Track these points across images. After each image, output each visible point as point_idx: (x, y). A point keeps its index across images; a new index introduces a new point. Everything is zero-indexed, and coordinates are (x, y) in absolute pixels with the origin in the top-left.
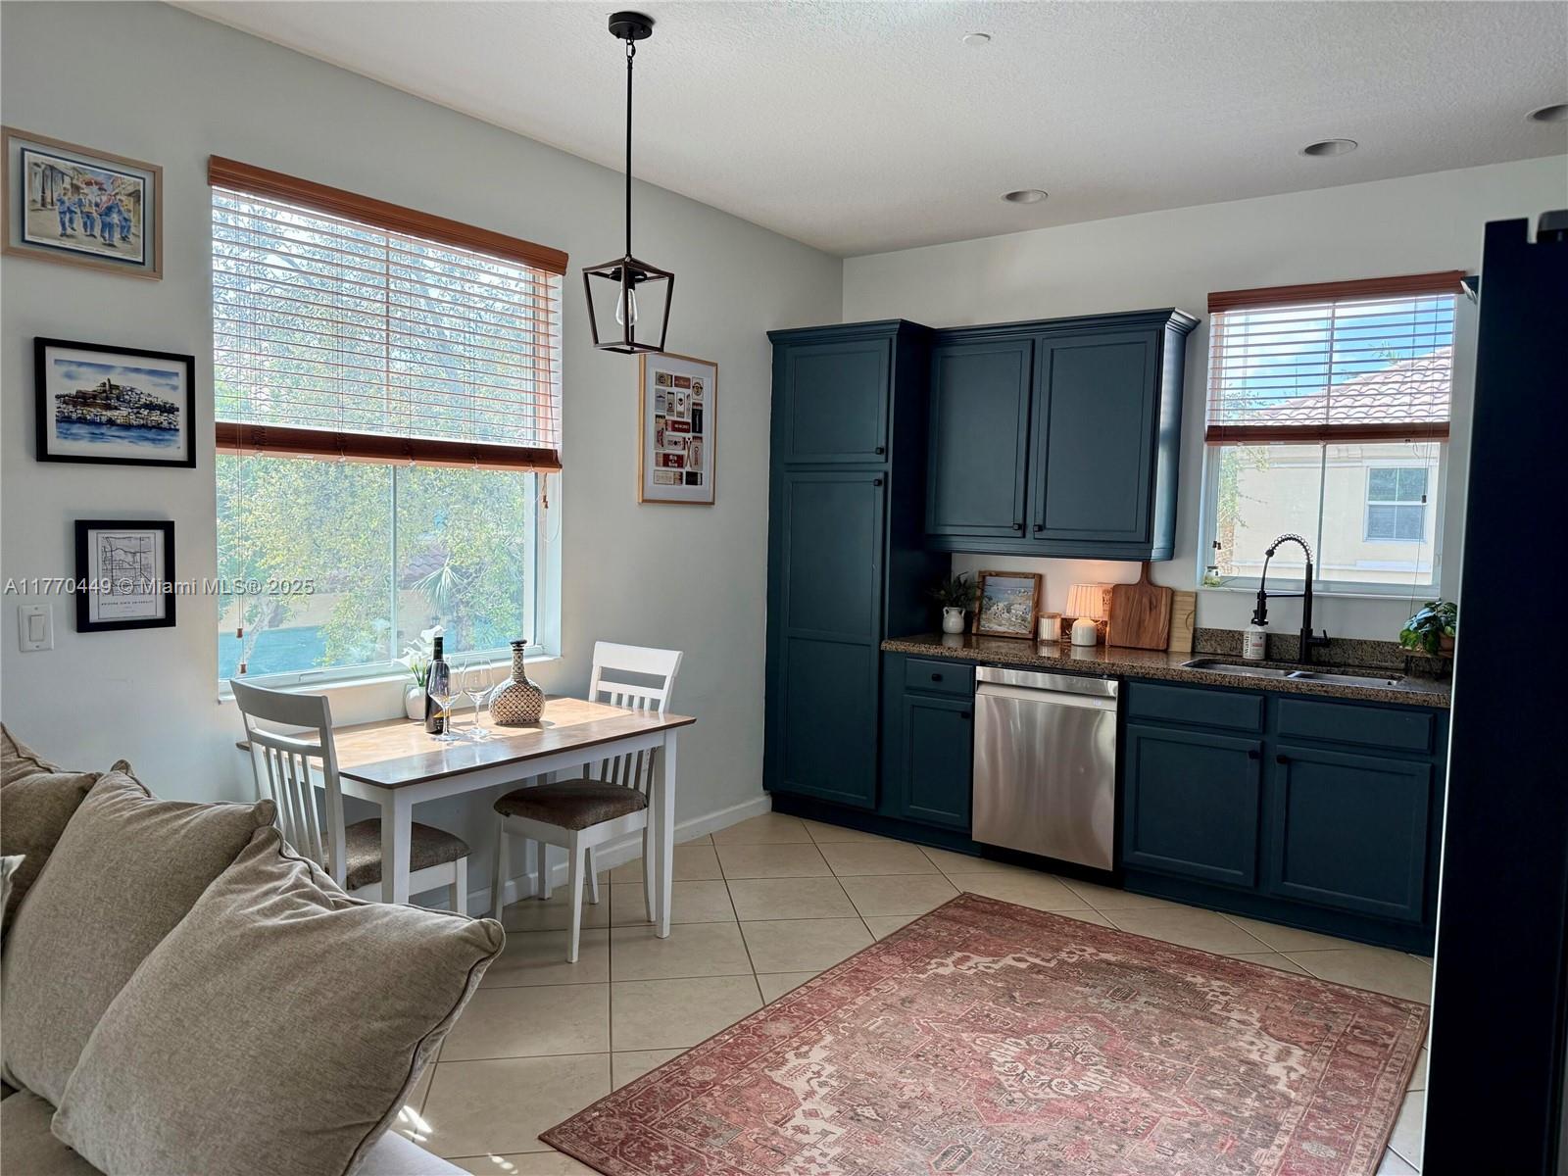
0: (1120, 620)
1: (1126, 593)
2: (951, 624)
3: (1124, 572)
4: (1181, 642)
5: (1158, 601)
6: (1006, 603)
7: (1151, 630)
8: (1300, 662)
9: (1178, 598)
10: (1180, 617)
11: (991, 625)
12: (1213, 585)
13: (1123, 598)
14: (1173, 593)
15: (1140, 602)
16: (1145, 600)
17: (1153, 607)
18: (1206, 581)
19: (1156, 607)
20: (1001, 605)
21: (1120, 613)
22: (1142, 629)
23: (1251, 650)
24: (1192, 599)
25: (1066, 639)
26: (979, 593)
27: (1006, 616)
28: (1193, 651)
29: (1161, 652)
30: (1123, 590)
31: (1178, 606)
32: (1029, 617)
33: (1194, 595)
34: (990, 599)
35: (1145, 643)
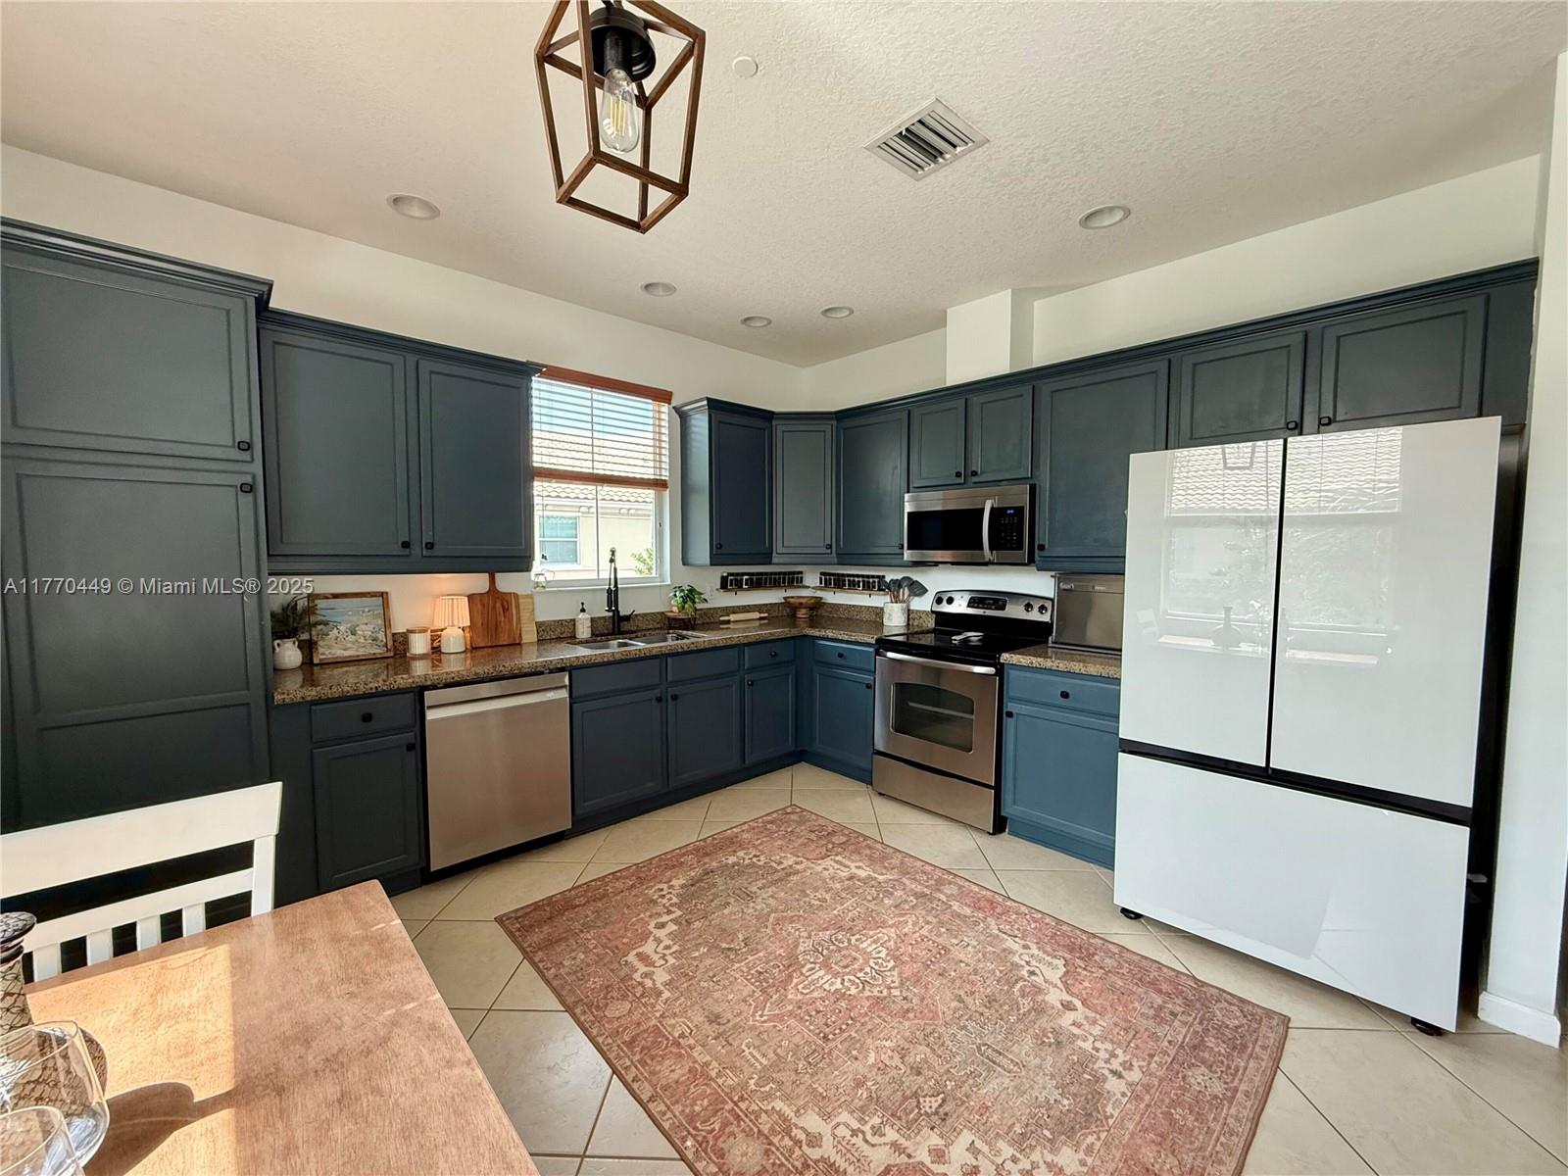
0: (480, 625)
1: (481, 600)
2: (287, 659)
3: (478, 582)
4: (529, 635)
5: (509, 603)
6: (349, 625)
7: (507, 627)
8: (613, 634)
9: (521, 600)
10: (525, 615)
11: (333, 651)
12: (544, 587)
13: (480, 605)
14: (516, 596)
15: (494, 607)
16: (498, 605)
17: (506, 610)
18: (537, 584)
19: (508, 609)
20: (342, 628)
21: (479, 620)
22: (500, 630)
23: (584, 632)
24: (530, 600)
25: (436, 650)
26: (313, 619)
27: (351, 638)
28: (538, 640)
29: (516, 644)
30: (478, 597)
31: (521, 607)
32: (381, 636)
33: (531, 596)
34: (326, 624)
35: (504, 639)
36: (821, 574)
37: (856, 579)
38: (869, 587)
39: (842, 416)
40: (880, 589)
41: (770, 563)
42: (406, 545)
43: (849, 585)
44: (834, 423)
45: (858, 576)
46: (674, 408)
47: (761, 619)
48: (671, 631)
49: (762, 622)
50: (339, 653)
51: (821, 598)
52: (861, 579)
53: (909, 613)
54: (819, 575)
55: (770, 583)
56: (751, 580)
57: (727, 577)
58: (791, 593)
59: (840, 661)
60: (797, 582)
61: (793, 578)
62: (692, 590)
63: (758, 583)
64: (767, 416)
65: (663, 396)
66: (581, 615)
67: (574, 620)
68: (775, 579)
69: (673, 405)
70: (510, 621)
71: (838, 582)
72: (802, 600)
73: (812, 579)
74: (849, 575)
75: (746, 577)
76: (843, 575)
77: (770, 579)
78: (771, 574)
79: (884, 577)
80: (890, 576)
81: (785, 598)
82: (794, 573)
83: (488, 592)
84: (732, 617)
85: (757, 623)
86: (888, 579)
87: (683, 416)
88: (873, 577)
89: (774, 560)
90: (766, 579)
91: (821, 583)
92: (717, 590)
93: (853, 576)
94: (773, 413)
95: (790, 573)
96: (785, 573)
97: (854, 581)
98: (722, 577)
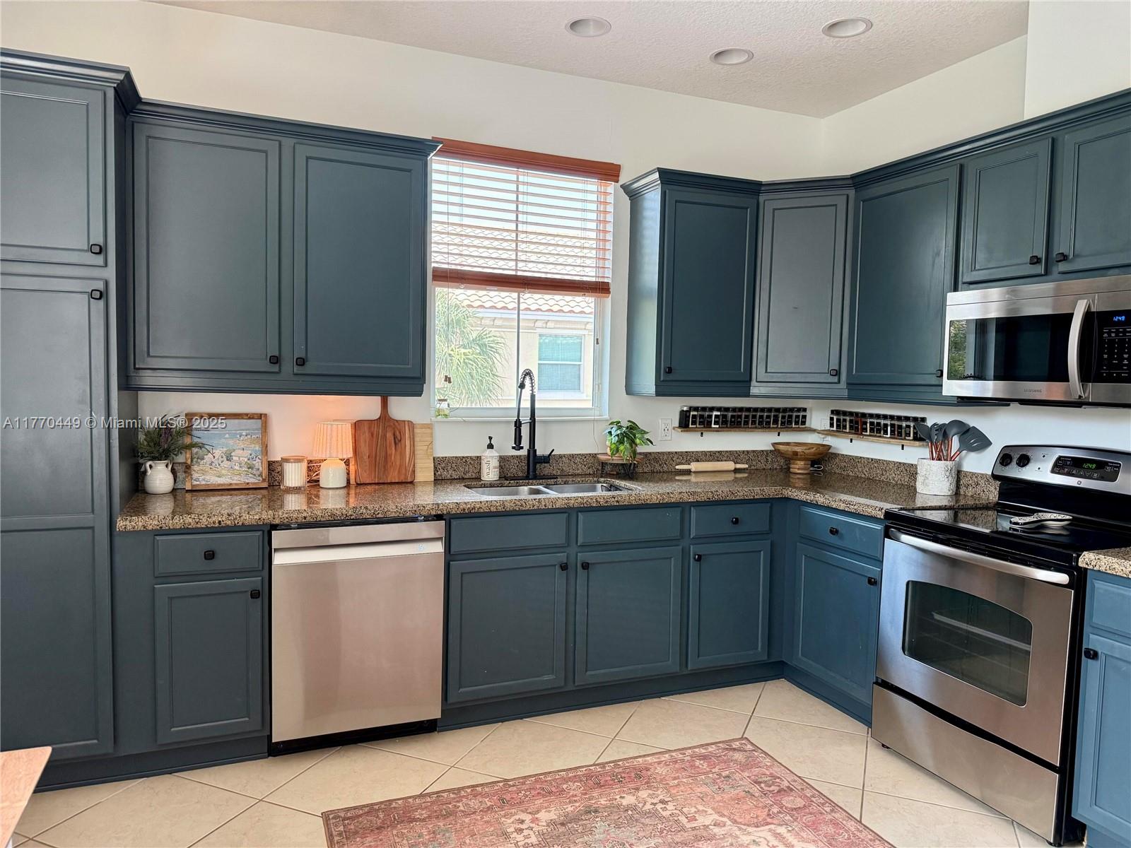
0: (366, 457)
1: (370, 428)
2: (158, 482)
3: (367, 407)
4: (425, 473)
5: (401, 434)
6: (224, 450)
7: (398, 463)
8: (527, 478)
9: (417, 431)
10: (420, 448)
11: (208, 478)
12: (446, 416)
13: (367, 434)
14: (412, 425)
15: (385, 436)
16: (389, 435)
17: (398, 441)
18: (438, 412)
19: (400, 440)
20: (218, 453)
21: (364, 449)
22: (389, 464)
23: (490, 473)
24: (428, 431)
25: (314, 483)
26: (187, 440)
27: (226, 464)
28: (436, 480)
29: (408, 483)
30: (366, 426)
31: (417, 439)
32: (257, 463)
33: (429, 426)
34: (201, 446)
35: (393, 476)
36: (832, 412)
37: (883, 422)
38: (900, 434)
39: (862, 181)
40: (916, 439)
41: (747, 395)
42: (275, 360)
43: (872, 430)
44: (852, 193)
45: (885, 417)
46: (621, 186)
47: (736, 471)
48: (602, 479)
49: (739, 476)
50: (213, 479)
51: (829, 447)
52: (888, 422)
53: (959, 475)
54: (829, 415)
55: (753, 422)
56: (724, 416)
57: (689, 411)
58: (787, 437)
59: (832, 539)
60: (797, 423)
61: (790, 417)
62: (633, 427)
63: (734, 421)
64: (751, 188)
65: (608, 172)
66: (489, 453)
67: (479, 458)
68: (761, 417)
69: (621, 182)
70: (402, 455)
71: (856, 425)
72: (798, 449)
73: (819, 419)
74: (871, 416)
75: (715, 413)
76: (864, 415)
77: (754, 417)
78: (756, 410)
79: (923, 420)
80: (935, 418)
81: (774, 444)
82: (792, 410)
83: (377, 420)
84: (694, 466)
85: (731, 477)
86: (929, 423)
87: (634, 196)
88: (907, 419)
89: (754, 391)
90: (747, 417)
91: (832, 425)
92: (674, 428)
93: (878, 416)
94: (759, 184)
95: (785, 410)
96: (778, 410)
97: (879, 424)
98: (682, 412)
